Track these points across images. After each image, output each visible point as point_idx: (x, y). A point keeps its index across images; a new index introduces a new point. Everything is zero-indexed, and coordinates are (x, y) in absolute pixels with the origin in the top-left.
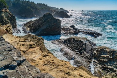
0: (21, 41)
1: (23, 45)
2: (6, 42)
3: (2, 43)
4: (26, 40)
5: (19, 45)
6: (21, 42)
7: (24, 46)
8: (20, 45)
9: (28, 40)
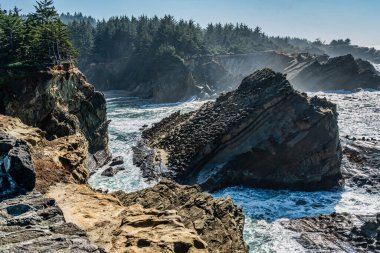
0: (131, 219)
1: (143, 243)
2: (70, 225)
3: (52, 229)
4: (156, 219)
5: (122, 240)
6: (134, 225)
7: (148, 249)
8: (128, 245)
9: (165, 218)
